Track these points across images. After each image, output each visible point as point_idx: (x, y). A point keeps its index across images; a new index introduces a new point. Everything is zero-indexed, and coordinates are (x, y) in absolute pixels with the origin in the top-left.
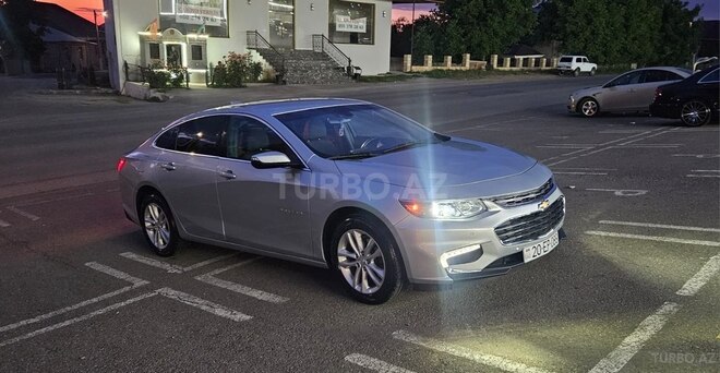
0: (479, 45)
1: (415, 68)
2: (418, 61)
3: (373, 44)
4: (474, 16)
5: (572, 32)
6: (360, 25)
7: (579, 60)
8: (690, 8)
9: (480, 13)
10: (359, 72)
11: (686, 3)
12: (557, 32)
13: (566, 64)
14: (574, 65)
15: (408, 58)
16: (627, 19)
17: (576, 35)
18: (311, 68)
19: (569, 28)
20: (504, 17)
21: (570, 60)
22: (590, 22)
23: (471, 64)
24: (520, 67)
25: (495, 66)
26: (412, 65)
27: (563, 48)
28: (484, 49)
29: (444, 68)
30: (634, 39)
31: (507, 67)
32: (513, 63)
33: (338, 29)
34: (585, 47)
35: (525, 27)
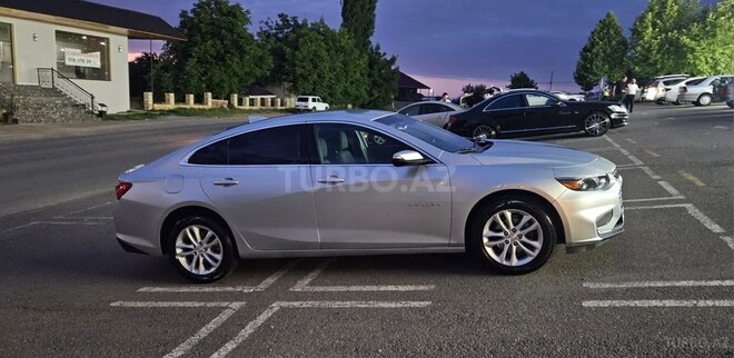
0: (218, 85)
1: (158, 107)
2: (159, 98)
3: (109, 80)
4: (212, 56)
5: (301, 75)
6: (94, 60)
7: (314, 100)
8: (388, 58)
9: (218, 52)
10: (104, 109)
11: (385, 54)
12: (287, 74)
13: (303, 103)
14: (311, 105)
15: (149, 96)
16: (345, 65)
17: (305, 79)
18: (44, 105)
19: (299, 71)
20: (241, 58)
21: (306, 100)
22: (315, 67)
23: (213, 103)
24: (258, 106)
25: (236, 105)
26: (154, 102)
27: (294, 90)
28: (223, 87)
29: (188, 107)
30: (352, 83)
31: (247, 106)
32: (252, 102)
33: (67, 63)
34: (314, 89)
35: (261, 68)
